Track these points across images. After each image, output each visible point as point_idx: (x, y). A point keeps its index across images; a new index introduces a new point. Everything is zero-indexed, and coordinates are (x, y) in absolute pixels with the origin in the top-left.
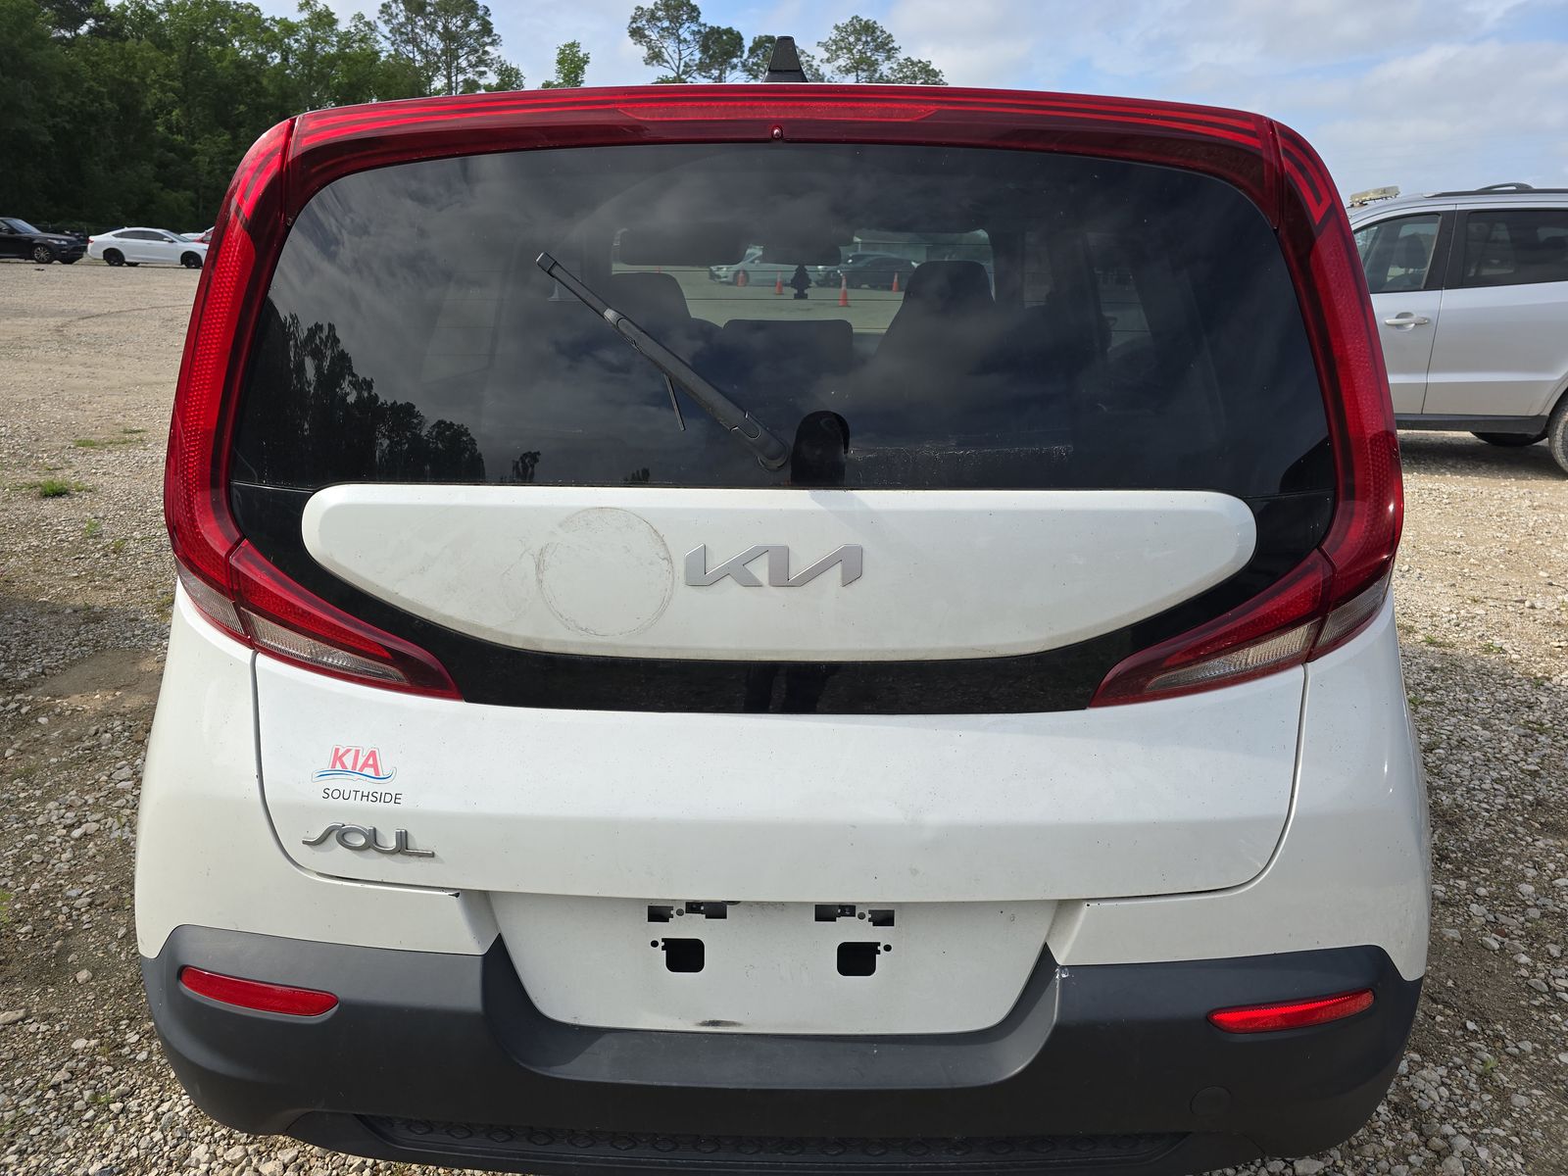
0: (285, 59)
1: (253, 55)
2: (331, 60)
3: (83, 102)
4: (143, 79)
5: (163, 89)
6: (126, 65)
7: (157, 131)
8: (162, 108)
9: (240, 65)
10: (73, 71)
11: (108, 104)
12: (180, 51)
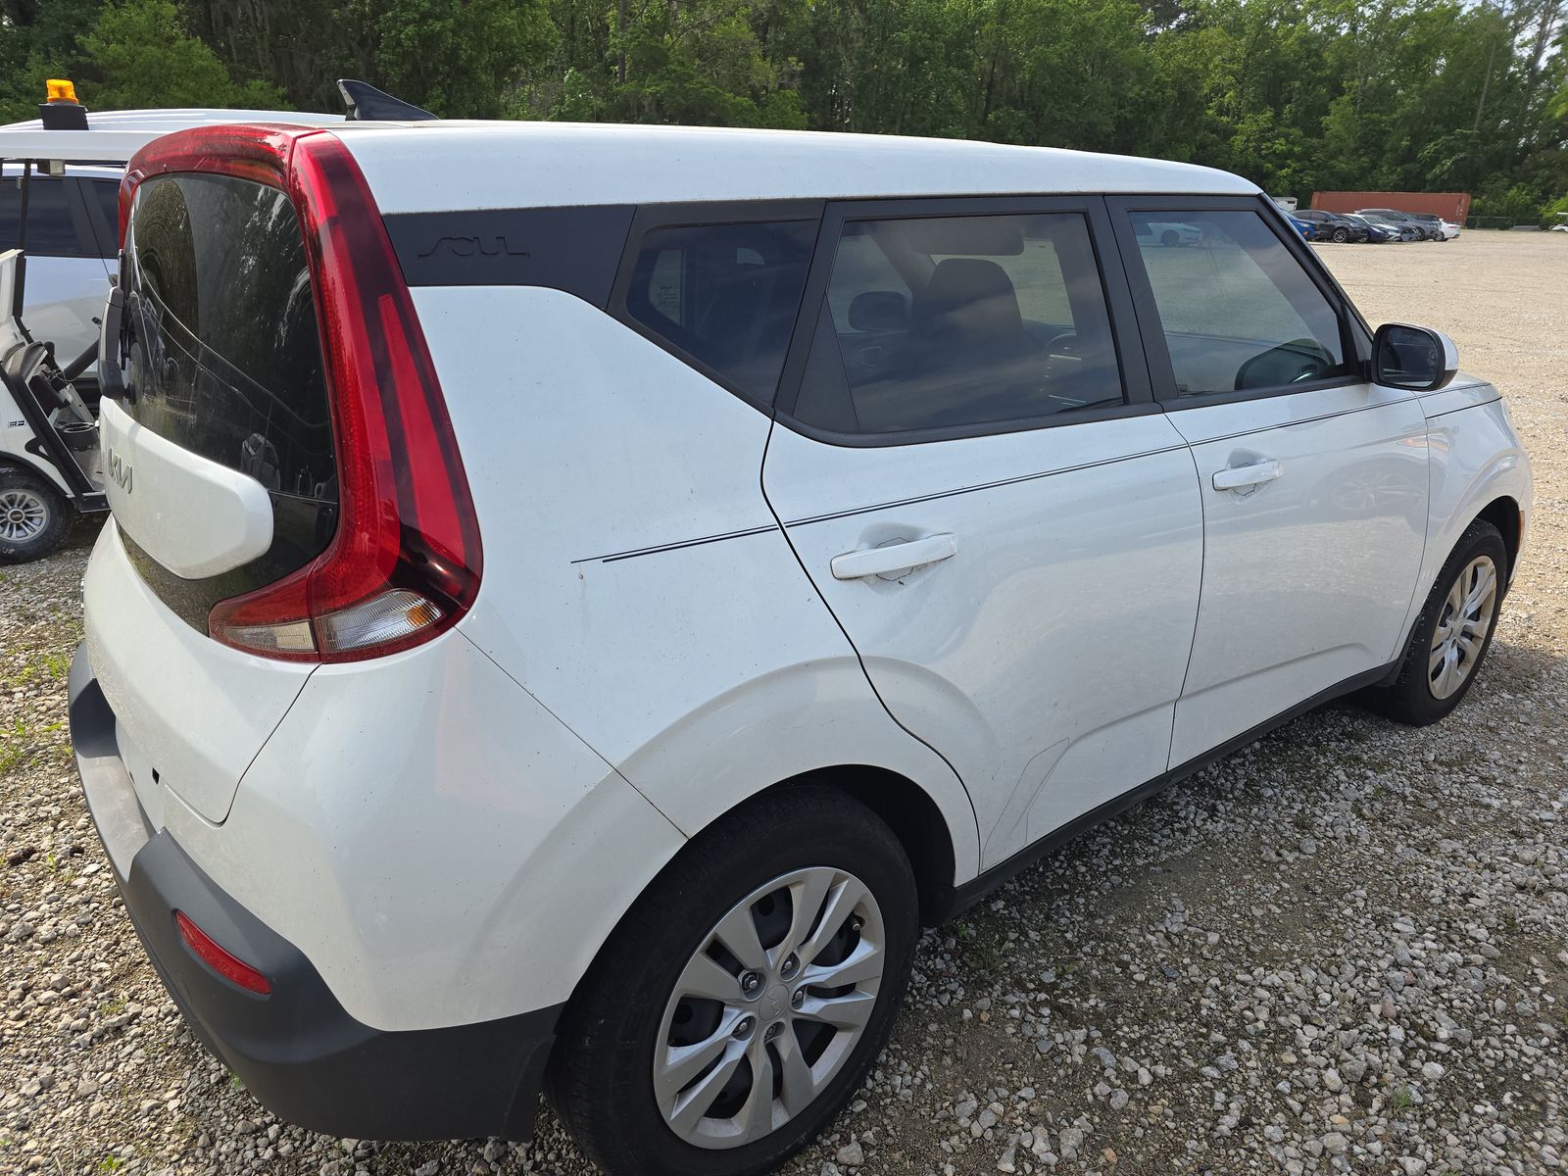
0: (1354, 29)
1: (1324, 29)
2: (1404, 23)
3: (1148, 93)
4: (1206, 66)
5: (1226, 73)
6: (1196, 53)
7: (1206, 114)
8: (1219, 90)
9: (1306, 40)
10: (1147, 65)
11: (1169, 92)
12: (1249, 34)
